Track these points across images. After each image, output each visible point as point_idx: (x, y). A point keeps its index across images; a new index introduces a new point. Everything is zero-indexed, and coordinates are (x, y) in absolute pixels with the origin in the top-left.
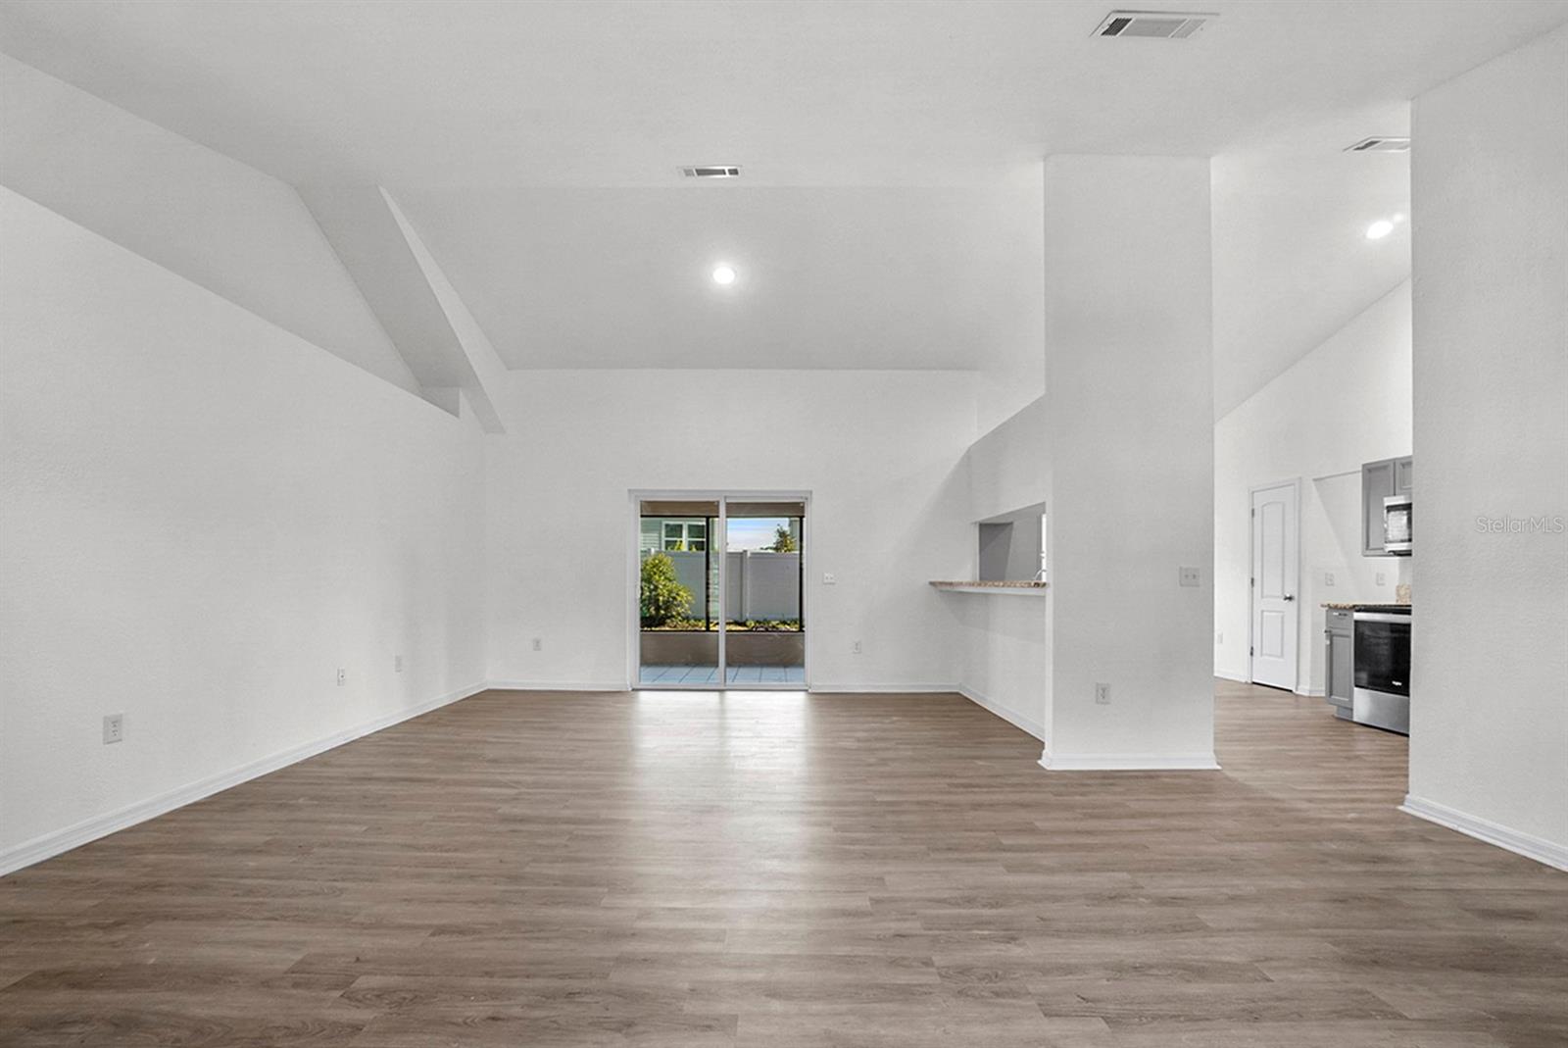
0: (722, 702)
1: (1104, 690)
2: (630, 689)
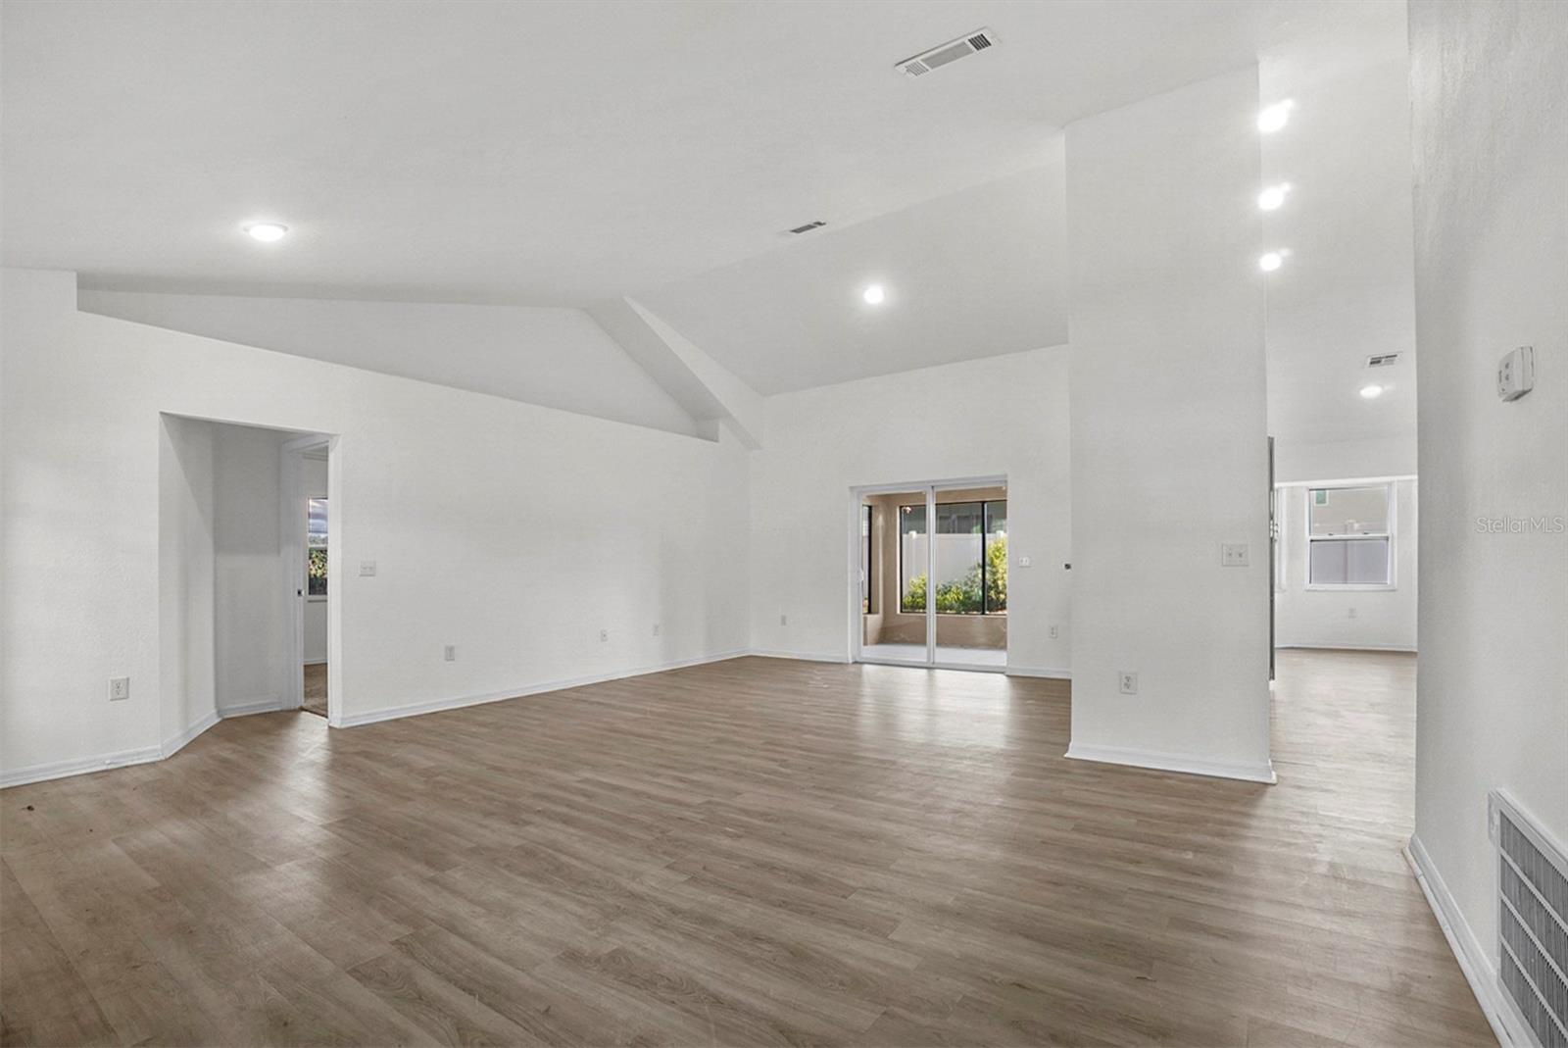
0: (931, 678)
1: (1128, 678)
2: (851, 662)
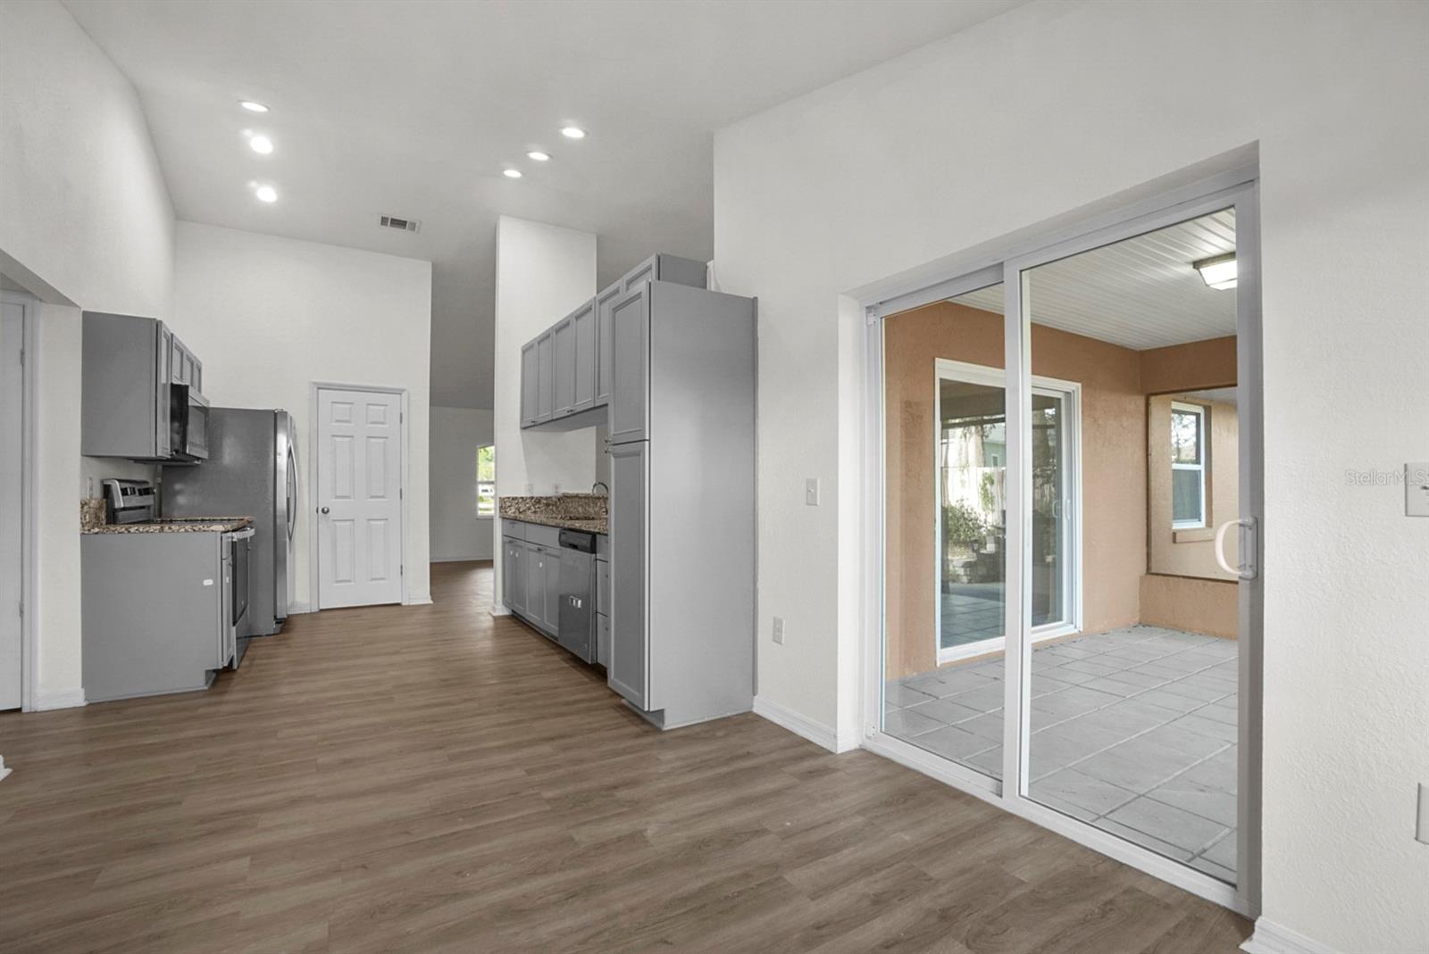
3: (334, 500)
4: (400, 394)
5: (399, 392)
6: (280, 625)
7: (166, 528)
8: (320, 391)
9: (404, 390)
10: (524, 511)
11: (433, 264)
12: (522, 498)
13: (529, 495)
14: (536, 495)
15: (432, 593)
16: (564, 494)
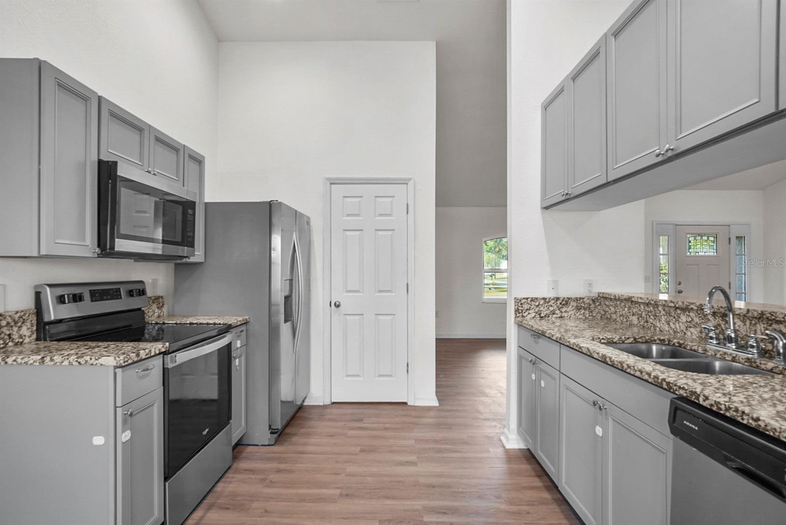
3: (345, 294)
4: (407, 184)
5: (405, 182)
6: (275, 436)
7: (48, 359)
8: (332, 185)
9: (410, 179)
10: (547, 316)
11: (437, 43)
12: (544, 299)
13: (552, 295)
14: (564, 294)
15: (438, 393)
16: (599, 293)
